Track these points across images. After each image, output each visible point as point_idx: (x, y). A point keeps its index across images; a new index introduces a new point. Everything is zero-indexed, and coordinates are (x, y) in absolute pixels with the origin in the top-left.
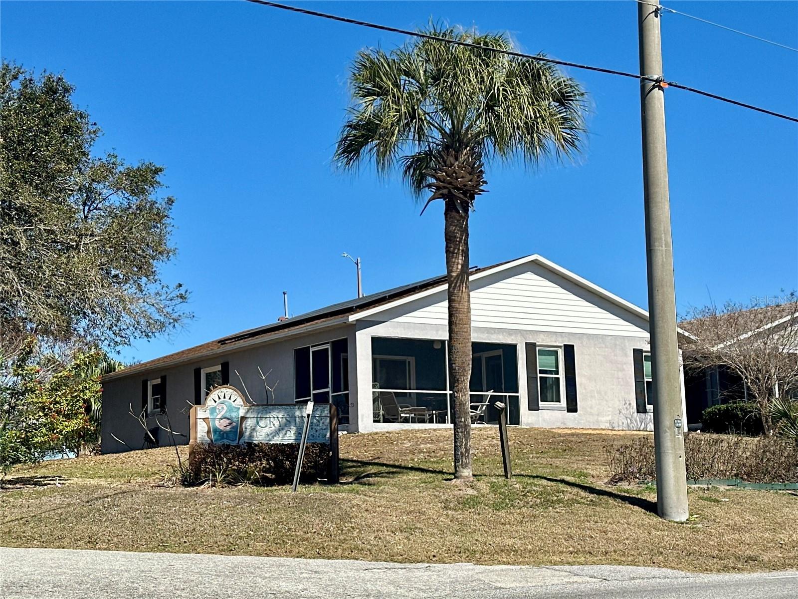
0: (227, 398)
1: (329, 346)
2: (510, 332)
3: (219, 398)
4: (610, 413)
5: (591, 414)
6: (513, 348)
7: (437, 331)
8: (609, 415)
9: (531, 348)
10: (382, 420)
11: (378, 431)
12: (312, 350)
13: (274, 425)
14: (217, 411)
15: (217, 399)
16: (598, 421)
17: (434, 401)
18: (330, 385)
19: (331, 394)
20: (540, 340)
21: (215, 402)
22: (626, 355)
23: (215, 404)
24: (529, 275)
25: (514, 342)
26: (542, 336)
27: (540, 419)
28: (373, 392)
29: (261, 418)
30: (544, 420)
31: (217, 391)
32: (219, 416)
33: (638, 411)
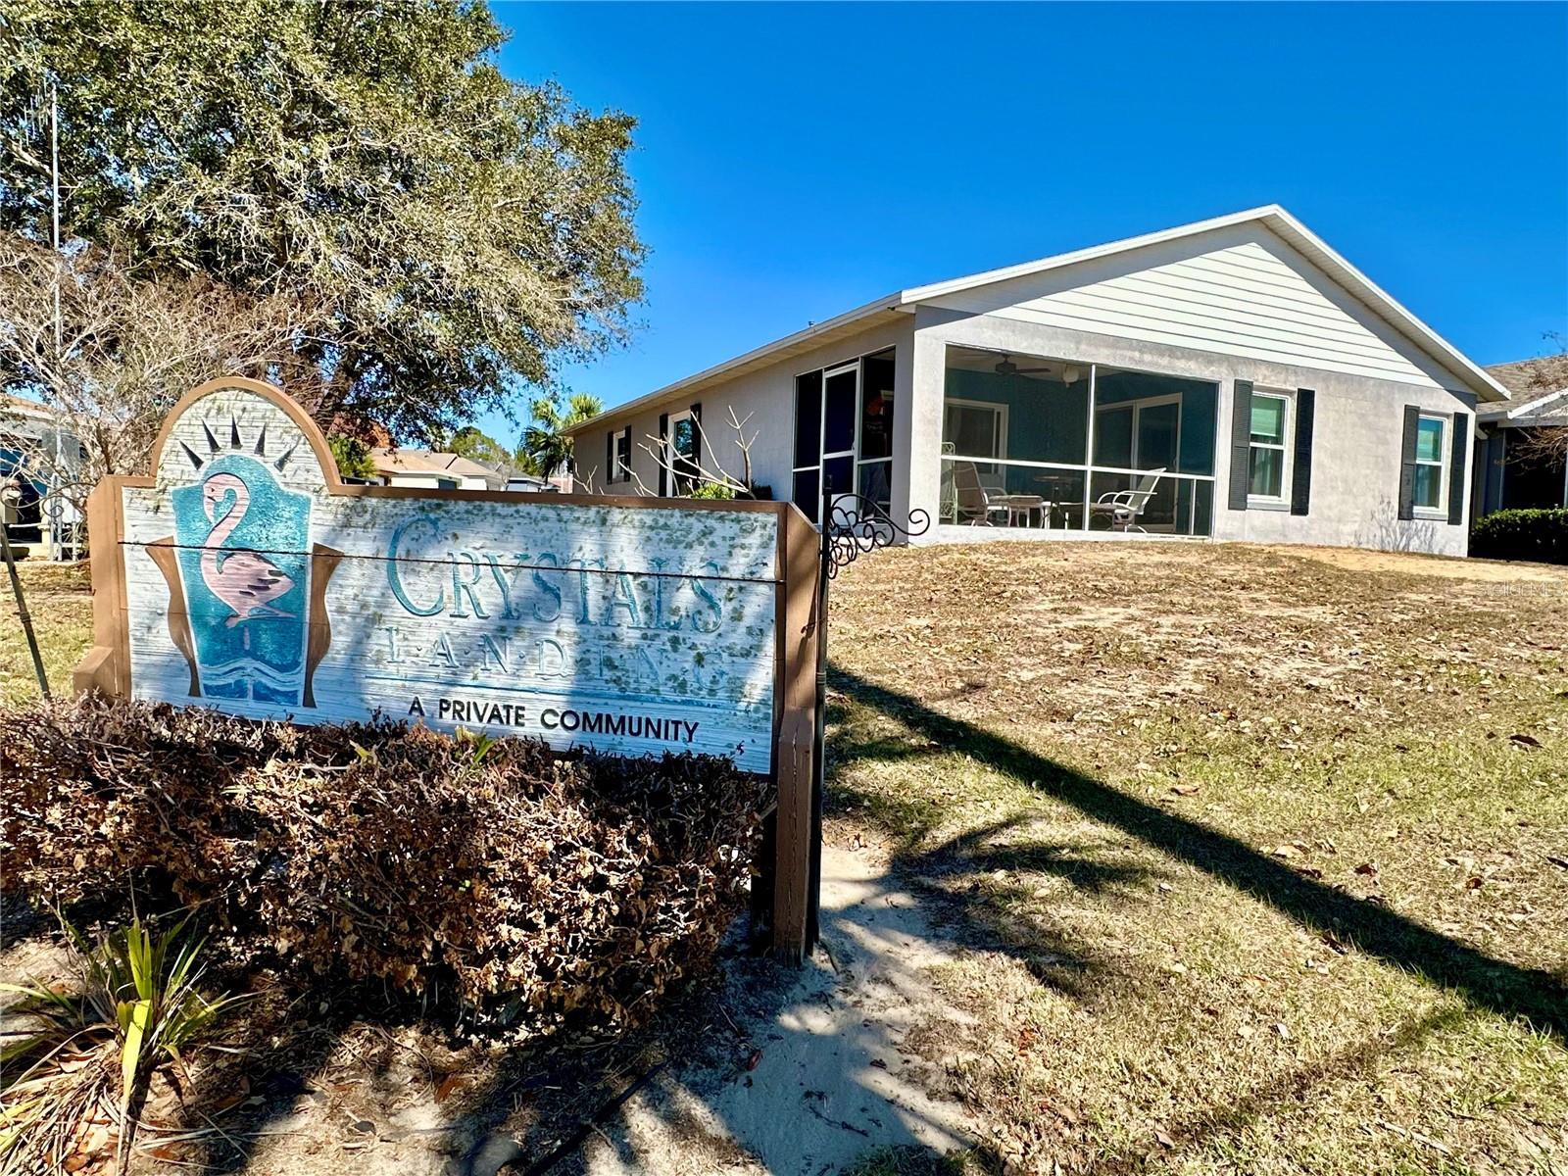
0: (249, 444)
1: (857, 367)
2: (1209, 358)
3: (214, 445)
4: (1357, 519)
5: (1329, 519)
6: (1210, 389)
7: (1078, 343)
8: (1355, 521)
9: (1243, 389)
10: (956, 518)
11: (950, 541)
12: (826, 375)
13: (477, 606)
14: (208, 509)
15: (202, 449)
17: (1056, 485)
18: (856, 443)
19: (856, 463)
20: (1260, 378)
21: (198, 462)
22: (1393, 415)
23: (198, 476)
24: (1253, 249)
25: (1214, 378)
26: (1263, 370)
27: (1247, 527)
28: (943, 461)
29: (412, 560)
30: (1253, 528)
31: (201, 407)
32: (216, 539)
33: (1400, 517)
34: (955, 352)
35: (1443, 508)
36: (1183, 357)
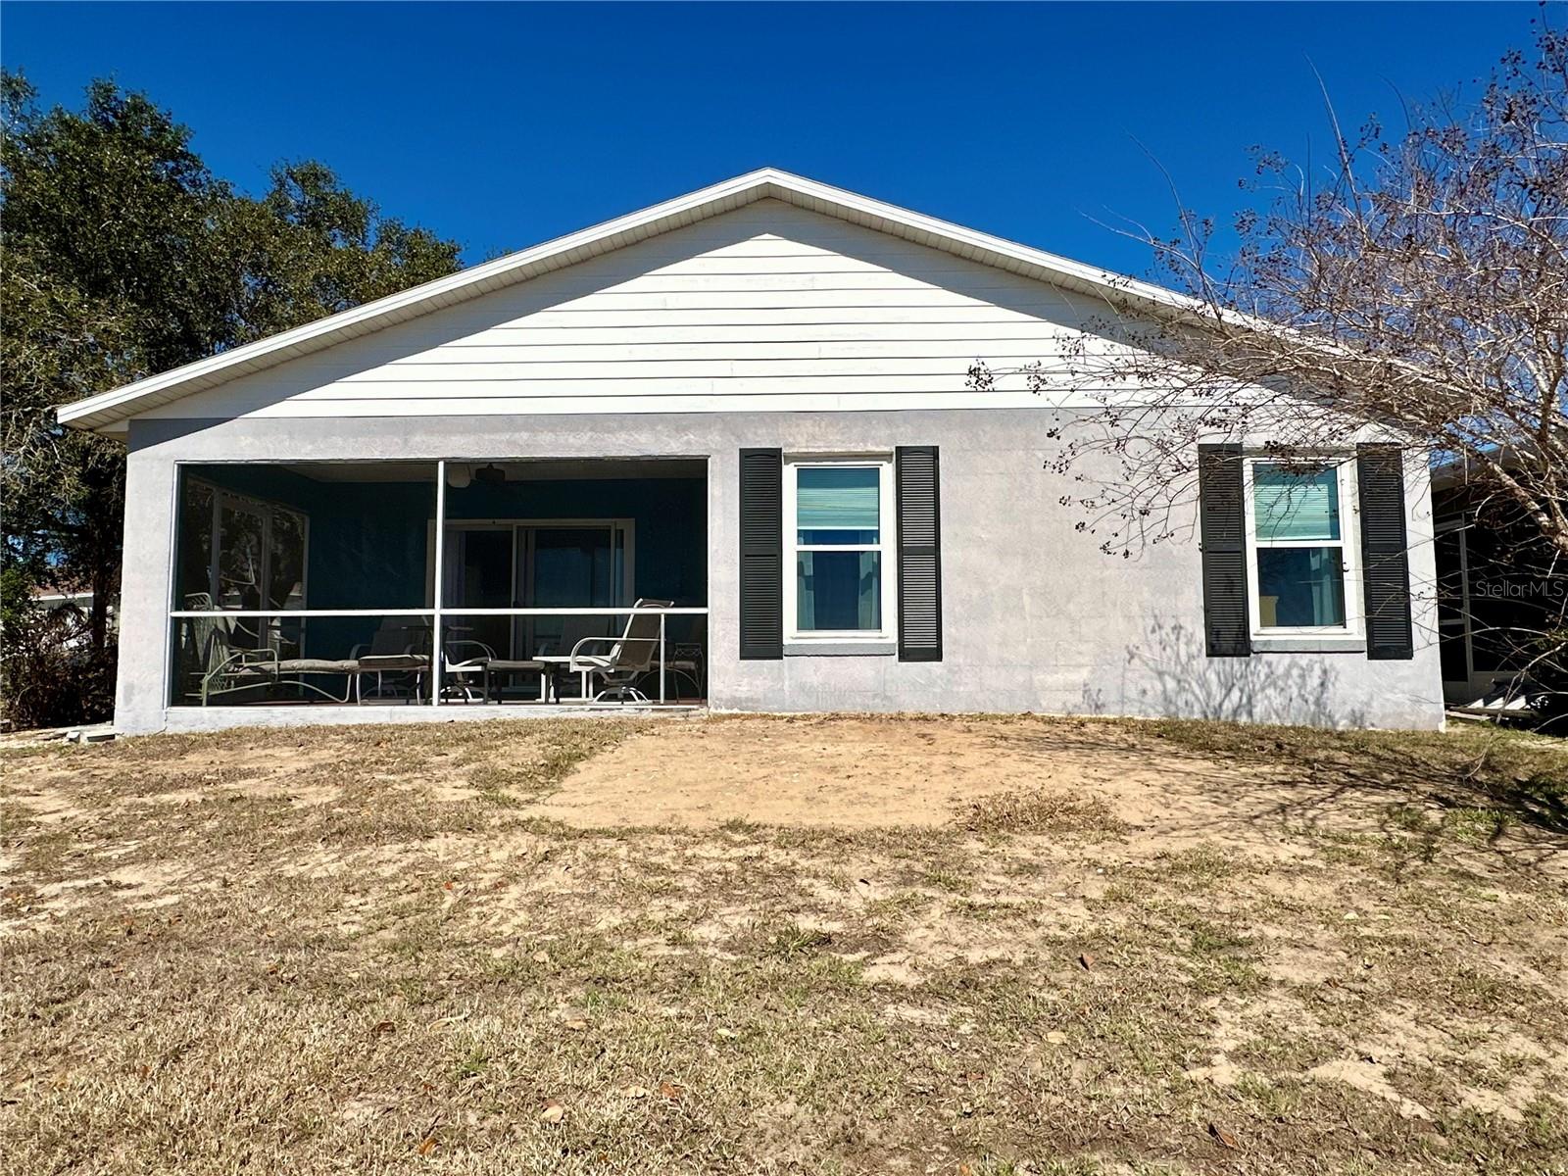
2: (681, 421)
4: (1085, 659)
5: (1003, 664)
6: (691, 469)
8: (1080, 666)
9: (760, 465)
16: (1029, 687)
20: (802, 440)
24: (768, 245)
25: (695, 451)
26: (808, 426)
27: (789, 684)
28: (173, 620)
30: (802, 688)
33: (1213, 651)
34: (194, 478)
35: (1356, 627)
36: (622, 428)
